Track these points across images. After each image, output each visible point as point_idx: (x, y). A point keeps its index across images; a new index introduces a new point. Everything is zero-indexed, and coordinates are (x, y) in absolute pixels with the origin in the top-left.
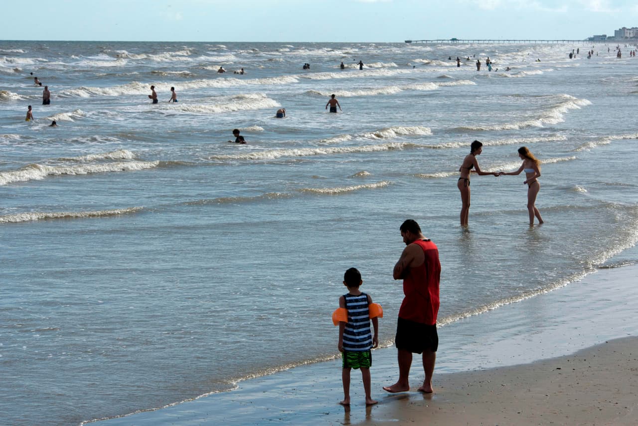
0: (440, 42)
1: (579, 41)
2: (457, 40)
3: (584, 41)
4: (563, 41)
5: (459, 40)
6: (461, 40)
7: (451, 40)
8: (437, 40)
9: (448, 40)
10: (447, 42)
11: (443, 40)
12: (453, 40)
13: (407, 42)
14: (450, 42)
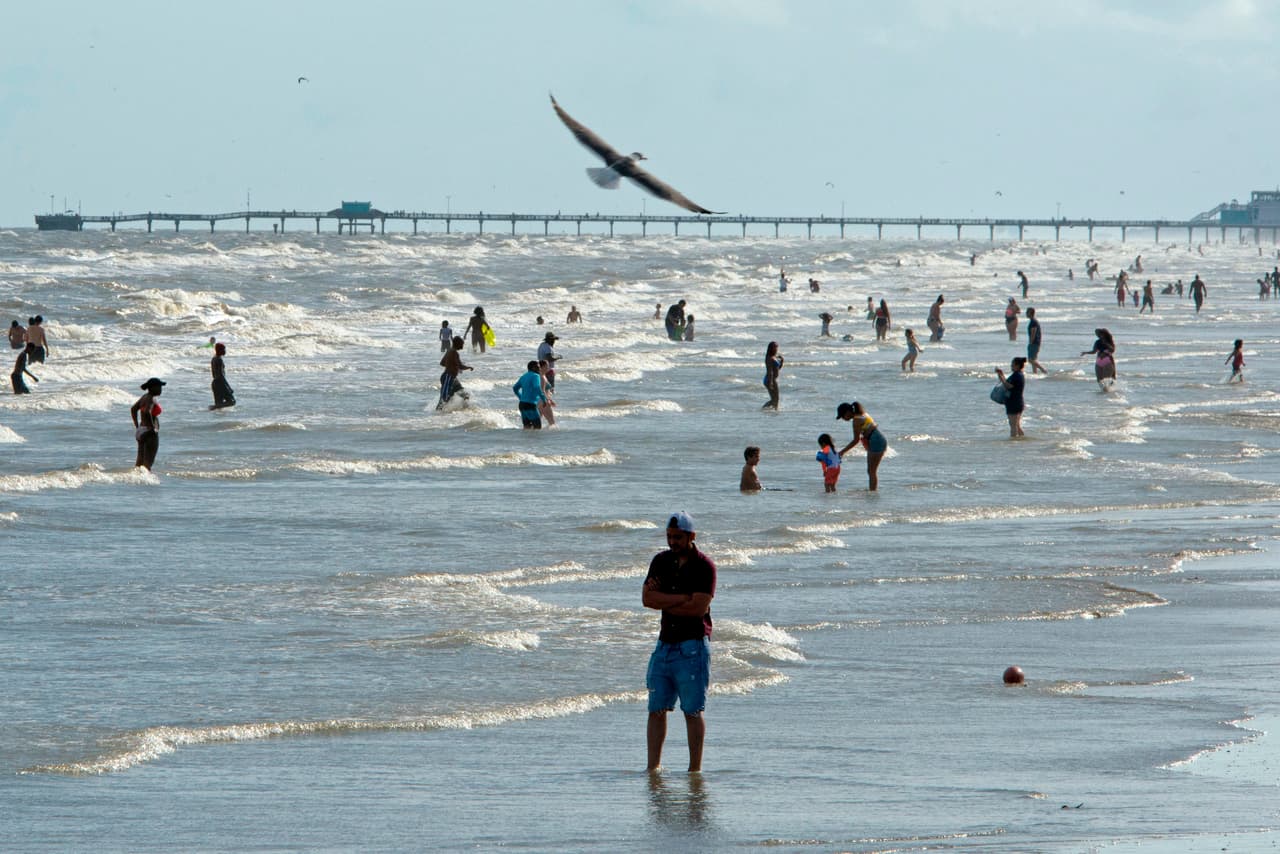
0: (266, 225)
1: (1158, 225)
2: (376, 214)
3: (1190, 226)
4: (1057, 224)
5: (384, 216)
6: (400, 215)
7: (332, 214)
8: (248, 216)
9: (318, 217)
10: (309, 225)
11: (283, 216)
12: (353, 212)
13: (45, 223)
14: (330, 225)
